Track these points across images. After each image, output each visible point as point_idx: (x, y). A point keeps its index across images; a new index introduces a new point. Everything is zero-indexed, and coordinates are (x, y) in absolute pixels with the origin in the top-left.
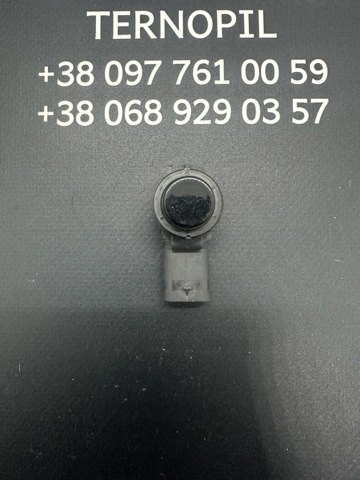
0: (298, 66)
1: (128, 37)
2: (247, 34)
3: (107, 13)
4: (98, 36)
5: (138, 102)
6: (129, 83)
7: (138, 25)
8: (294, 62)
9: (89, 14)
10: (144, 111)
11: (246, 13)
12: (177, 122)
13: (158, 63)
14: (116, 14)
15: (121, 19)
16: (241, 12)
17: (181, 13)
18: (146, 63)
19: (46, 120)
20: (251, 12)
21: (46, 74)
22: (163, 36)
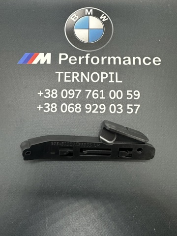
0: (129, 93)
1: (70, 81)
2: (111, 81)
3: (63, 73)
4: (59, 81)
5: (73, 104)
6: (70, 97)
7: (73, 77)
8: (128, 91)
9: (56, 73)
10: (75, 108)
11: (111, 74)
12: (87, 112)
13: (80, 91)
14: (66, 73)
15: (67, 75)
16: (110, 73)
17: (88, 73)
18: (76, 90)
19: (40, 110)
20: (113, 73)
21: (40, 93)
22: (82, 81)
